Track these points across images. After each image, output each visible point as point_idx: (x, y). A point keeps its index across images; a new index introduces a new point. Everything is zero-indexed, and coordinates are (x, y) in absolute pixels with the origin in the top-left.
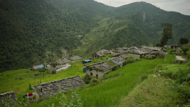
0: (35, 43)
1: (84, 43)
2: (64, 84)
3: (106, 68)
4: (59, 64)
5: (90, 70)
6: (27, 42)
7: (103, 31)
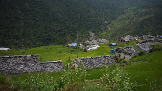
0: (69, 26)
1: (110, 29)
2: (99, 61)
3: (134, 53)
4: (90, 45)
5: (118, 52)
6: (63, 24)
7: (128, 19)
